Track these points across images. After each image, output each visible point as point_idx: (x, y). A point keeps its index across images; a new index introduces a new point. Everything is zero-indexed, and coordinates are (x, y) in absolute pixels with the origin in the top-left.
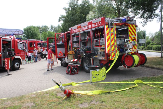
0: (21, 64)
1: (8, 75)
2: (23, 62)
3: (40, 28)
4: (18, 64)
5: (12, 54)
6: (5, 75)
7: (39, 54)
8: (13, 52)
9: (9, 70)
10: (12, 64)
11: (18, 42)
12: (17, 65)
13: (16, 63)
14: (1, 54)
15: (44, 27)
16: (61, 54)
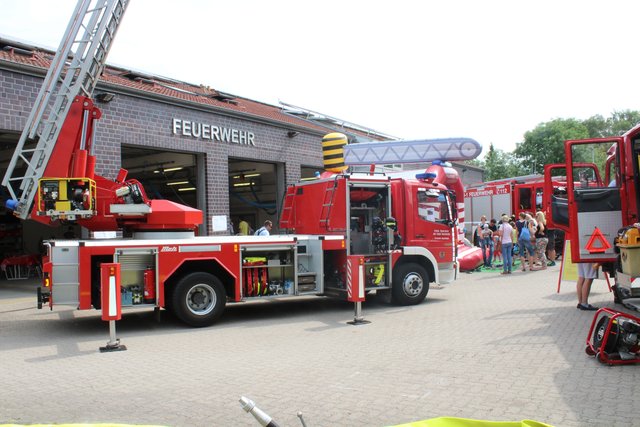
0: (433, 279)
1: (356, 322)
2: (443, 271)
3: (602, 123)
4: (420, 280)
5: (385, 240)
6: (345, 322)
7: (542, 237)
8: (391, 234)
9: (359, 304)
10: (391, 281)
11: (420, 189)
12: (415, 285)
13: (411, 278)
14: (346, 237)
15: (622, 116)
16: (597, 244)
